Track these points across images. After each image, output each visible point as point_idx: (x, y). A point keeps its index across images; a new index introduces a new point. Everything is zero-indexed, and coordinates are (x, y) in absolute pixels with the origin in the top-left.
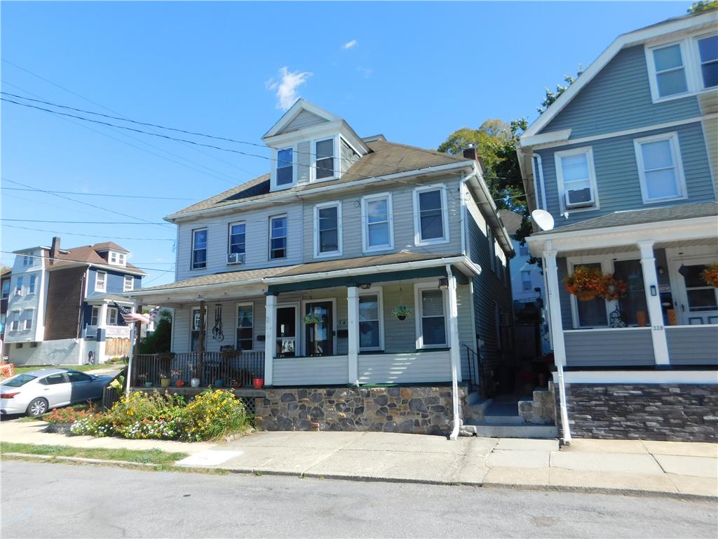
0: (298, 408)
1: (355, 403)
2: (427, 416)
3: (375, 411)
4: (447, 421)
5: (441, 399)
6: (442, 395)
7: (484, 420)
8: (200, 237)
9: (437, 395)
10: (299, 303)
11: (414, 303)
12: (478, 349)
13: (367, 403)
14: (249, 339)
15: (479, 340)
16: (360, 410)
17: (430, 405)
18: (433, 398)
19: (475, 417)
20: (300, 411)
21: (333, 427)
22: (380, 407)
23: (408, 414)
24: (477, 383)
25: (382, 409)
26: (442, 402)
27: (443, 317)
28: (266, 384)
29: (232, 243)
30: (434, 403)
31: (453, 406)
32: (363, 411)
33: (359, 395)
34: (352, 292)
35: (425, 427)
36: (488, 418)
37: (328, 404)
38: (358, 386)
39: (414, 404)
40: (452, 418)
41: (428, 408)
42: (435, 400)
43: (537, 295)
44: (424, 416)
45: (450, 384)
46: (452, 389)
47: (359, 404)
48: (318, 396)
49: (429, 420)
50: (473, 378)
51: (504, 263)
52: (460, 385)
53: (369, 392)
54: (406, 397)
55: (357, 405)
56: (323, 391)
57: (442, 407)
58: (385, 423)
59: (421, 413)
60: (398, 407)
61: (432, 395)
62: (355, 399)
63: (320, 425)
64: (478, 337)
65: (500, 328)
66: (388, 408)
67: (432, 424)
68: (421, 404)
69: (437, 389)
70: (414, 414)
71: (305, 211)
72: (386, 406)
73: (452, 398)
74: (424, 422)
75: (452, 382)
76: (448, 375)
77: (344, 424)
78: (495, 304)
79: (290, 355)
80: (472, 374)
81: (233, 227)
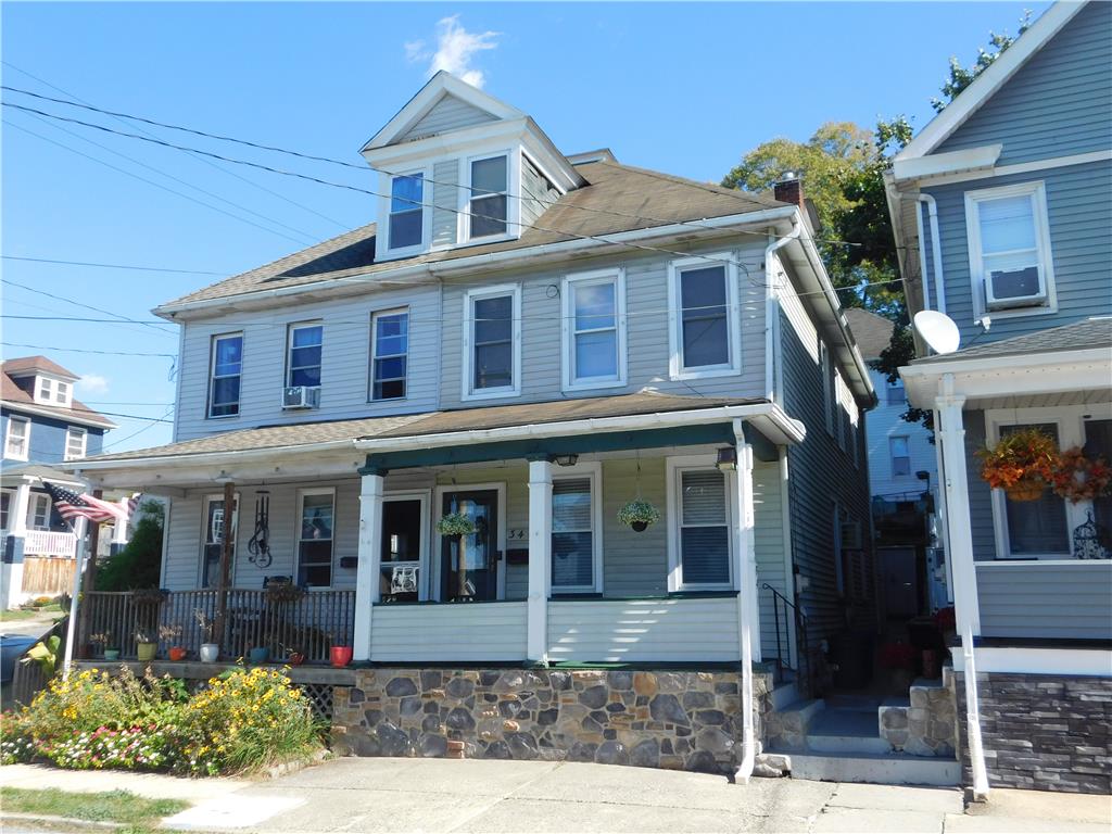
0: (422, 708)
1: (539, 701)
2: (689, 732)
3: (581, 720)
4: (729, 744)
5: (717, 696)
6: (719, 689)
7: (806, 743)
8: (230, 350)
9: (710, 688)
10: (429, 490)
11: (664, 498)
12: (796, 595)
13: (564, 701)
14: (327, 564)
15: (798, 577)
16: (552, 715)
17: (694, 710)
18: (700, 694)
19: (789, 736)
20: (426, 715)
21: (492, 751)
22: (591, 710)
23: (648, 727)
24: (794, 666)
25: (595, 715)
26: (720, 703)
27: (726, 528)
28: (355, 658)
29: (293, 366)
30: (701, 706)
31: (742, 713)
32: (555, 719)
33: (547, 684)
34: (539, 473)
35: (683, 754)
36: (815, 741)
37: (485, 702)
38: (547, 665)
39: (661, 707)
40: (740, 738)
41: (690, 715)
42: (706, 698)
43: (922, 486)
44: (681, 732)
45: (735, 667)
46: (741, 677)
47: (549, 703)
48: (463, 683)
49: (693, 742)
50: (784, 655)
51: (854, 419)
52: (756, 668)
53: (568, 679)
54: (645, 692)
55: (543, 706)
56: (476, 675)
57: (720, 714)
58: (601, 744)
59: (675, 726)
60: (627, 712)
61: (699, 688)
62: (540, 693)
63: (466, 746)
64: (796, 570)
65: (843, 553)
66: (608, 713)
67: (698, 749)
68: (676, 707)
69: (711, 675)
70: (660, 727)
71: (446, 303)
72: (604, 709)
73: (741, 697)
74: (682, 745)
75: (740, 662)
76: (734, 648)
77: (517, 745)
78: (834, 504)
79: (409, 598)
80: (783, 646)
81: (295, 331)
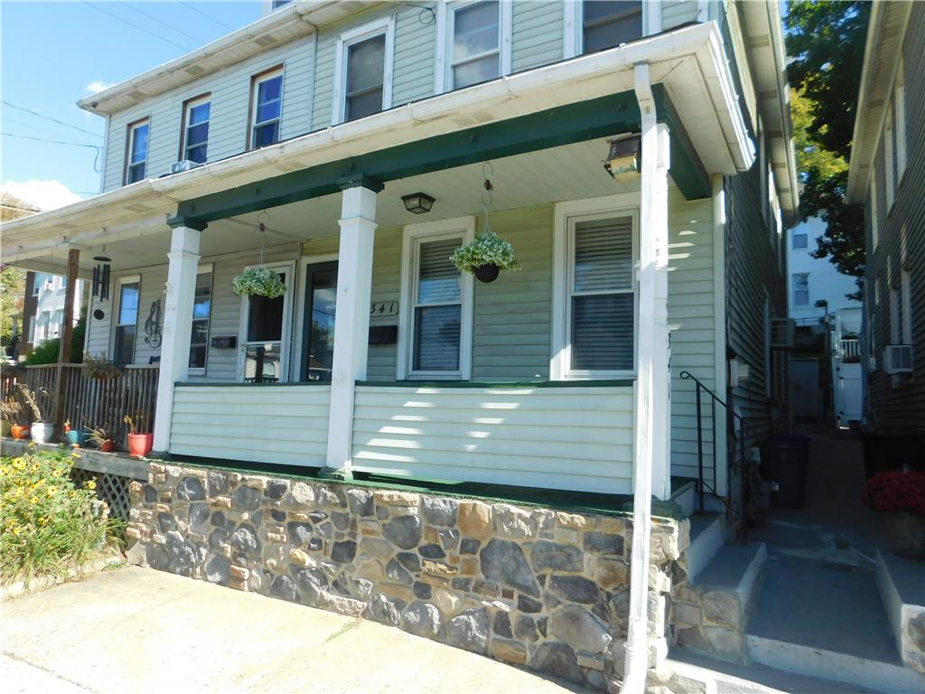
0: (210, 519)
1: (335, 529)
2: (537, 608)
3: (385, 562)
4: (606, 638)
5: (587, 556)
6: (591, 542)
7: (745, 648)
9: (575, 539)
10: (294, 262)
11: (551, 257)
12: (729, 389)
13: (365, 532)
15: (734, 363)
16: (344, 551)
17: (548, 572)
18: (560, 548)
19: (712, 633)
20: (213, 528)
21: (276, 589)
22: (398, 550)
23: (476, 589)
24: (722, 490)
25: (404, 558)
26: (591, 567)
28: (154, 448)
29: (189, 144)
30: (560, 568)
31: (628, 590)
32: (352, 556)
33: (344, 505)
35: (527, 642)
37: (272, 520)
38: (348, 477)
39: (496, 560)
40: (622, 633)
41: (542, 579)
42: (567, 555)
44: (525, 606)
45: (621, 504)
46: (630, 526)
47: (346, 532)
48: (249, 493)
49: (543, 623)
50: (707, 475)
52: (658, 507)
53: (370, 500)
54: (474, 534)
55: (339, 535)
56: (264, 480)
57: (590, 587)
58: (410, 603)
59: (516, 593)
60: (447, 560)
61: (558, 538)
62: (336, 517)
63: (251, 576)
64: (730, 354)
66: (420, 557)
67: (551, 639)
68: (520, 564)
69: (580, 520)
70: (493, 592)
72: (415, 551)
73: (629, 560)
74: (526, 627)
75: (630, 498)
76: (622, 471)
77: (305, 585)
80: (707, 462)
81: (192, 110)
